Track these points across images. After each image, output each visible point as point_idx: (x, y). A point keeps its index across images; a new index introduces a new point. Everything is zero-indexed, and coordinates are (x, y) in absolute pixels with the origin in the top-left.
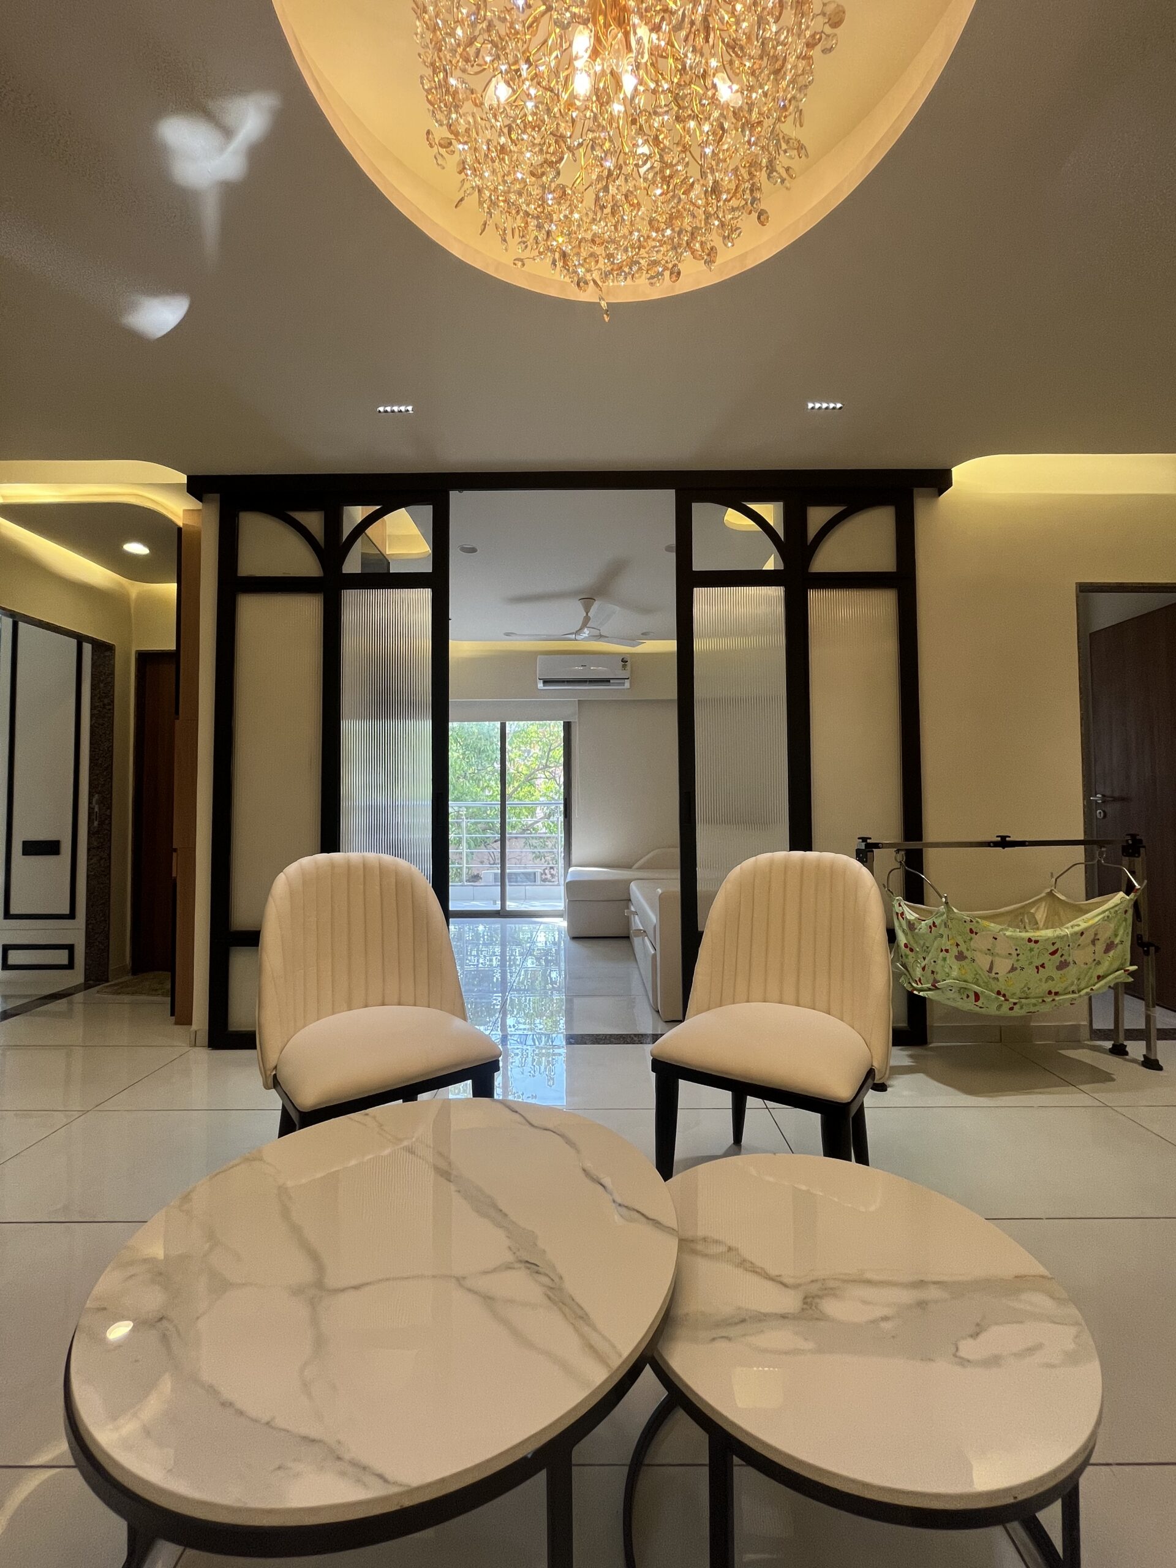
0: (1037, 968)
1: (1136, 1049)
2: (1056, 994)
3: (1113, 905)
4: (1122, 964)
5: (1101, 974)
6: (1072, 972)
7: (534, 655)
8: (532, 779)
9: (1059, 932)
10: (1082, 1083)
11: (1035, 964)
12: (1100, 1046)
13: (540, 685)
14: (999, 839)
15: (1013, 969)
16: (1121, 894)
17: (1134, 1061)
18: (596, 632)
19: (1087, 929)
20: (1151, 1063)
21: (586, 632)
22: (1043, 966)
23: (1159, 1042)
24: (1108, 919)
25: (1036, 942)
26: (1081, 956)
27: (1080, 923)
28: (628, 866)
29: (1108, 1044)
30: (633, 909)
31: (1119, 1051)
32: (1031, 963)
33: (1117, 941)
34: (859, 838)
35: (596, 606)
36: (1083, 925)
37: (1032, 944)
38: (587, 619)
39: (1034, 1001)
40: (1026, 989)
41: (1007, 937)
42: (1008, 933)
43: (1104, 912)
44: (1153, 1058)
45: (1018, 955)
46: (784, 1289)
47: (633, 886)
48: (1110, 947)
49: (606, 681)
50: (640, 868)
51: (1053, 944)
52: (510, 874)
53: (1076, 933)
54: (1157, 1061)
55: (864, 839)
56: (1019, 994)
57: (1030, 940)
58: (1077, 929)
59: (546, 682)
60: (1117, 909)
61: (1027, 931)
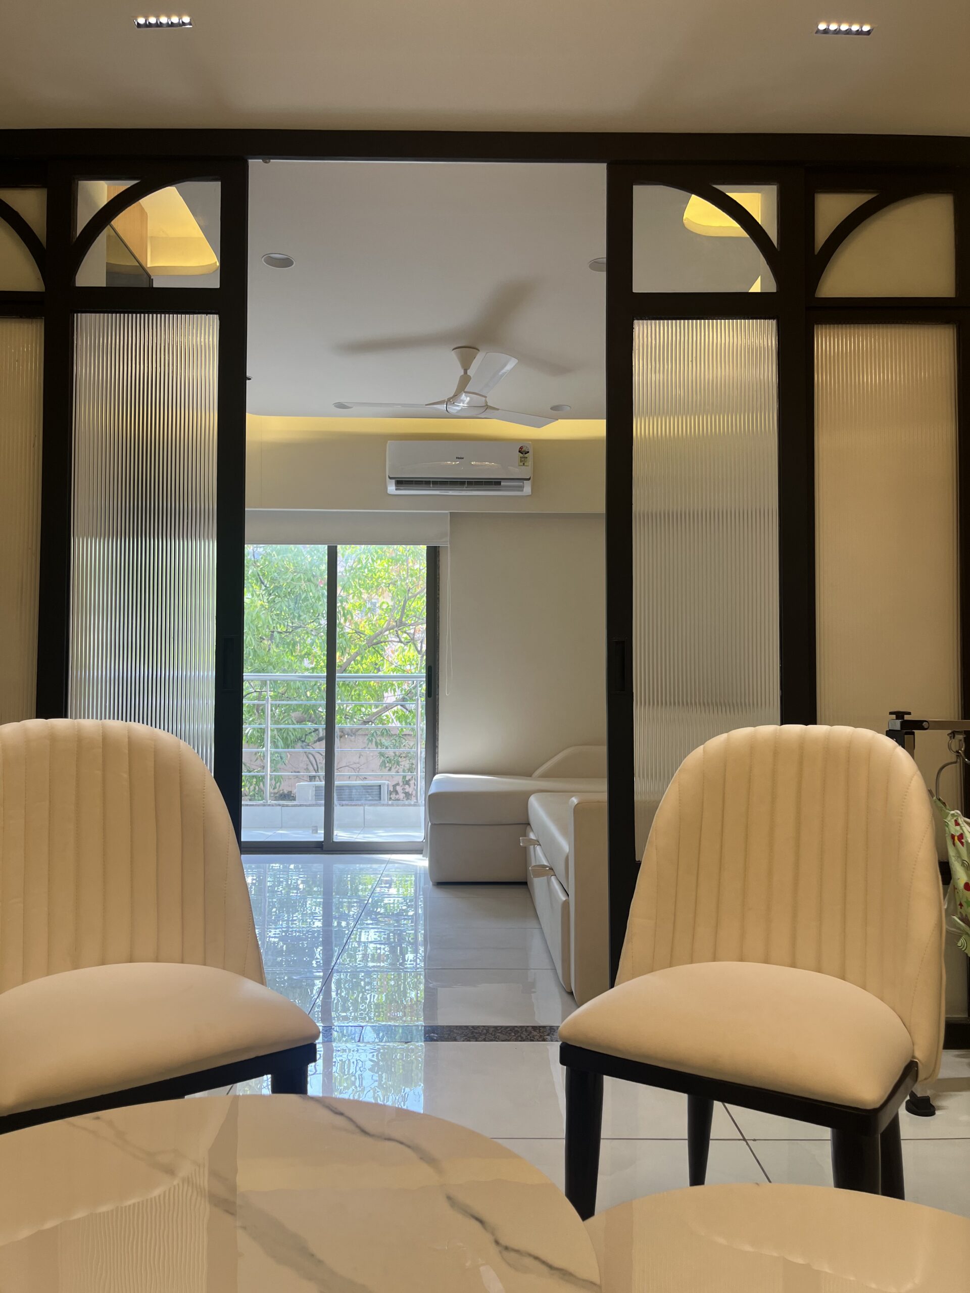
7: (382, 439)
8: (377, 643)
13: (392, 488)
18: (480, 401)
21: (465, 400)
28: (527, 774)
30: (532, 836)
34: (891, 713)
35: (480, 357)
38: (465, 380)
47: (534, 802)
49: (495, 483)
50: (546, 776)
52: (341, 788)
55: (899, 715)
59: (401, 483)
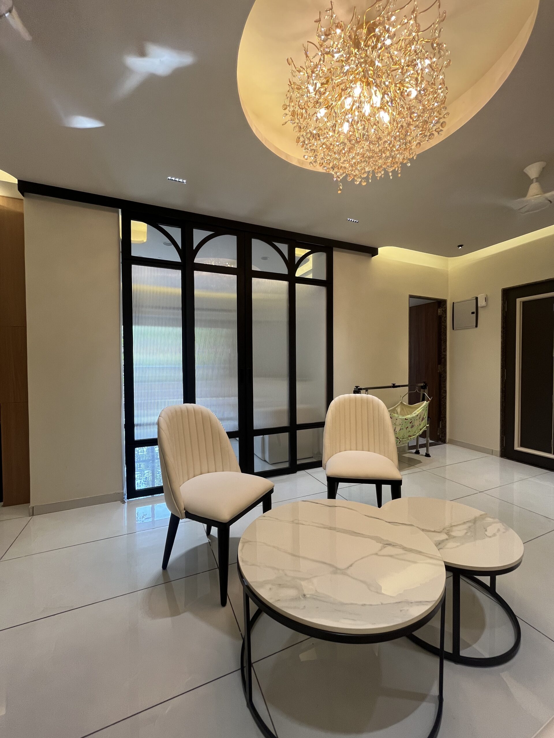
0: (406, 428)
1: (423, 451)
2: (411, 436)
3: (424, 405)
4: (426, 424)
5: (421, 428)
6: (415, 428)
9: (412, 416)
10: (415, 465)
11: (406, 427)
12: (411, 452)
14: (392, 385)
15: (401, 429)
16: (425, 402)
17: (422, 455)
19: (418, 414)
20: (427, 455)
22: (408, 427)
23: (430, 447)
24: (423, 410)
25: (407, 419)
26: (416, 423)
27: (416, 412)
29: (414, 451)
31: (417, 452)
32: (405, 427)
33: (425, 417)
34: (355, 387)
36: (418, 413)
37: (406, 420)
39: (406, 439)
40: (403, 436)
41: (400, 418)
42: (400, 417)
43: (422, 408)
44: (428, 453)
45: (402, 424)
46: (439, 533)
48: (423, 419)
51: (411, 420)
53: (416, 415)
54: (429, 454)
55: (357, 387)
56: (402, 438)
57: (405, 419)
58: (416, 414)
60: (425, 406)
61: (404, 416)
